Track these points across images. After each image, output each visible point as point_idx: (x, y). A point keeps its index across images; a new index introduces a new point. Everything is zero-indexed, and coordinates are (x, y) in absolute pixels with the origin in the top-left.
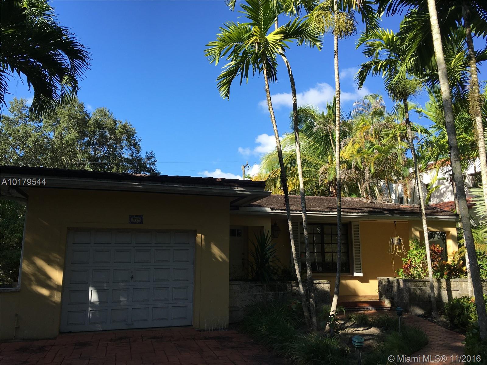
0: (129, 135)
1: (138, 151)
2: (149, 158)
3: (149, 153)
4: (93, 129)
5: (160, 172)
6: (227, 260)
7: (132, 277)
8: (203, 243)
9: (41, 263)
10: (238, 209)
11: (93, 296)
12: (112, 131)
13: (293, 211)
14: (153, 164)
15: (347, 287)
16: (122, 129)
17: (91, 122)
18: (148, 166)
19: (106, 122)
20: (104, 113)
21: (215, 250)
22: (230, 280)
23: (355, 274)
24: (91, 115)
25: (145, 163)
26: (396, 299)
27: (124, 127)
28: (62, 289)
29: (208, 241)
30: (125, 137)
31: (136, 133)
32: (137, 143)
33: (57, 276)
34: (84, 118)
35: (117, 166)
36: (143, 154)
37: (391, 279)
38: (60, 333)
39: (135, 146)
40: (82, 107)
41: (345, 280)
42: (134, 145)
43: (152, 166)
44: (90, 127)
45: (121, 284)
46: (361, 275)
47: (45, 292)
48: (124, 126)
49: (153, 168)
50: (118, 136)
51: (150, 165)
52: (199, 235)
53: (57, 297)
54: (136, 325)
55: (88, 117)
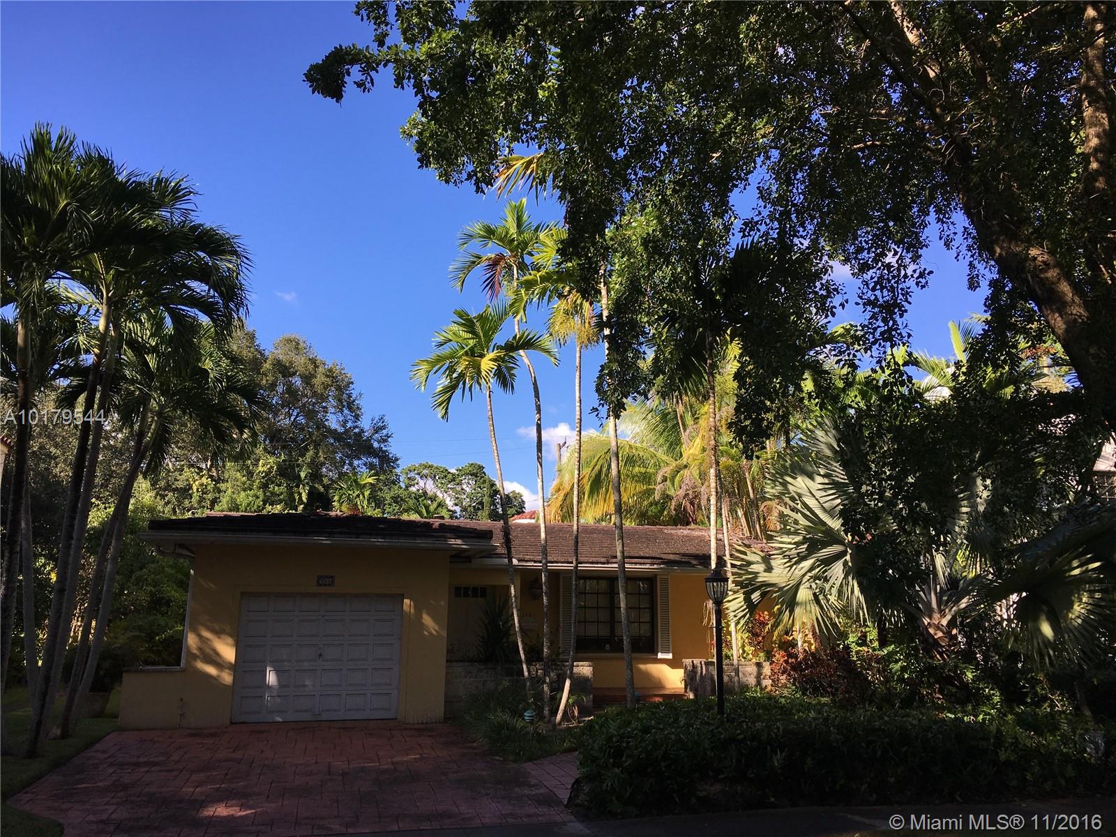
0: (339, 388)
1: (357, 417)
2: (377, 430)
3: (377, 419)
4: (271, 378)
5: (398, 456)
6: (445, 634)
7: (320, 655)
8: (412, 611)
9: (206, 634)
10: (470, 562)
11: (271, 678)
12: (308, 379)
13: (552, 562)
14: (385, 441)
15: (647, 675)
16: (327, 376)
17: (267, 366)
18: (376, 445)
19: (300, 362)
20: (296, 345)
21: (427, 620)
22: (447, 661)
23: (660, 656)
24: (267, 353)
25: (369, 439)
26: (700, 692)
27: (330, 374)
28: (234, 668)
29: (418, 609)
30: (332, 392)
31: (352, 383)
32: (354, 401)
33: (228, 652)
34: (255, 359)
35: (315, 448)
36: (366, 424)
37: (697, 661)
38: (232, 723)
39: (350, 409)
40: (251, 337)
41: (646, 664)
42: (349, 405)
43: (382, 446)
44: (266, 376)
45: (306, 664)
46: (670, 656)
47: (211, 670)
48: (330, 370)
49: (384, 449)
50: (319, 389)
51: (379, 442)
52: (407, 601)
53: (227, 678)
54: (325, 716)
55: (262, 355)
